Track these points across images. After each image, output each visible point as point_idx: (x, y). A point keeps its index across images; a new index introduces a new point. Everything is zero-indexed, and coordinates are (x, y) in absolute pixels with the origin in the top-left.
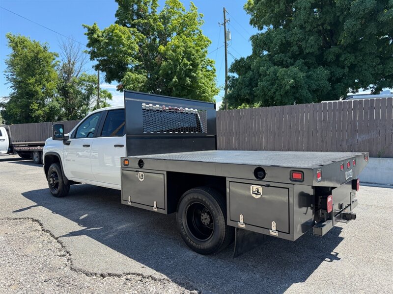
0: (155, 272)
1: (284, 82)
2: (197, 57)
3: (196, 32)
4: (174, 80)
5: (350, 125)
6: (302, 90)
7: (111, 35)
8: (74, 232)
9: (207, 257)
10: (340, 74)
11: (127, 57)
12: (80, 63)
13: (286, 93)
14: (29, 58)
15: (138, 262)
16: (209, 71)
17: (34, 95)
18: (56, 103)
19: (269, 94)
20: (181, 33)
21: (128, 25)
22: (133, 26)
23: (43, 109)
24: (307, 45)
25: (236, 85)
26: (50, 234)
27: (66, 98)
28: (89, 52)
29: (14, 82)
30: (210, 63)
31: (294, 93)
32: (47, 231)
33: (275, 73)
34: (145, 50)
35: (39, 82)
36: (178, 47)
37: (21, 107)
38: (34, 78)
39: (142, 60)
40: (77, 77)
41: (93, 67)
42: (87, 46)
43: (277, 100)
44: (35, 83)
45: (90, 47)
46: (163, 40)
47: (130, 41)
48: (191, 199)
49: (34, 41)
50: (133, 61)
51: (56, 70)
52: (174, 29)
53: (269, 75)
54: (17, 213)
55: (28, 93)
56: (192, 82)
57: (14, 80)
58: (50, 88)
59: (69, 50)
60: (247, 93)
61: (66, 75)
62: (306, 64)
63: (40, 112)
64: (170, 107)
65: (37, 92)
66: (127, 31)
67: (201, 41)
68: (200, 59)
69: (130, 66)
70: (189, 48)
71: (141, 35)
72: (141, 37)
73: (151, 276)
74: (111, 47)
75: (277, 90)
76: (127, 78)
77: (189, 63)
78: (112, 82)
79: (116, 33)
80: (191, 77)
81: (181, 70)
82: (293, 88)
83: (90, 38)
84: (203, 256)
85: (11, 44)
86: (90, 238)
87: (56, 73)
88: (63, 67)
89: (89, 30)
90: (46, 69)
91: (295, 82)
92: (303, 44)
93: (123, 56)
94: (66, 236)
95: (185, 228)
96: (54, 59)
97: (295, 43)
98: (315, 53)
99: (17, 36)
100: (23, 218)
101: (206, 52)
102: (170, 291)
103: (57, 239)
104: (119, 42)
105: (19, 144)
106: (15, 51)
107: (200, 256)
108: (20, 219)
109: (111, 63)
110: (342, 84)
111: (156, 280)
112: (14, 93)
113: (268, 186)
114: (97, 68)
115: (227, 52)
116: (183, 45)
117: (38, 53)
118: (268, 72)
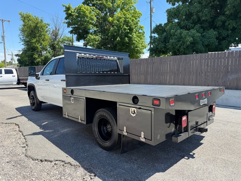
0: (73, 160)
1: (186, 40)
2: (133, 24)
3: (132, 8)
4: (117, 39)
5: (225, 68)
6: (198, 45)
7: (80, 12)
8: (36, 133)
9: (108, 152)
10: (225, 35)
11: (89, 25)
12: (62, 29)
13: (188, 47)
14: (32, 27)
15: (65, 154)
16: (140, 33)
17: (35, 50)
18: (48, 54)
19: (177, 47)
20: (123, 9)
21: (90, 5)
22: (93, 5)
23: (41, 58)
24: (203, 15)
25: (156, 42)
26: (22, 133)
27: (55, 51)
28: (67, 23)
29: (24, 41)
30: (141, 28)
31: (193, 47)
32: (21, 132)
33: (181, 34)
34: (100, 20)
35: (38, 41)
36: (121, 18)
37: (28, 56)
38: (35, 39)
39: (98, 27)
40: (61, 38)
41: (69, 32)
42: (65, 19)
43: (182, 51)
44: (36, 42)
45: (67, 19)
46: (112, 14)
47: (91, 14)
48: (100, 115)
49: (35, 16)
50: (93, 28)
51: (49, 34)
52: (118, 7)
53: (177, 35)
54: (8, 120)
55: (32, 48)
56: (129, 40)
57: (24, 40)
58: (45, 45)
59: (55, 21)
60: (163, 46)
61: (54, 37)
62: (202, 27)
63: (39, 60)
64: (97, 56)
65: (37, 47)
66: (89, 8)
67: (135, 14)
68: (134, 26)
69: (91, 31)
70: (128, 18)
71: (98, 11)
72: (98, 12)
73: (69, 163)
74: (79, 19)
75: (182, 45)
76: (88, 38)
77: (127, 28)
78: (80, 41)
79: (82, 9)
80: (128, 37)
81: (122, 32)
82: (192, 44)
83: (67, 14)
84: (106, 151)
85: (22, 18)
86: (43, 137)
87: (49, 36)
88: (53, 32)
89: (66, 8)
90: (42, 34)
91: (193, 40)
92: (200, 14)
93: (87, 24)
94: (30, 135)
95: (97, 133)
96: (47, 27)
97: (195, 14)
98: (209, 20)
99: (25, 13)
100: (10, 123)
101: (139, 21)
102: (78, 173)
103: (24, 136)
104: (85, 16)
105: (23, 79)
106: (24, 23)
107: (104, 151)
108: (9, 123)
109: (80, 29)
110: (226, 41)
111: (72, 165)
112: (24, 48)
113: (140, 108)
114: (71, 32)
115: (152, 20)
116: (124, 16)
117: (37, 24)
118: (176, 33)
